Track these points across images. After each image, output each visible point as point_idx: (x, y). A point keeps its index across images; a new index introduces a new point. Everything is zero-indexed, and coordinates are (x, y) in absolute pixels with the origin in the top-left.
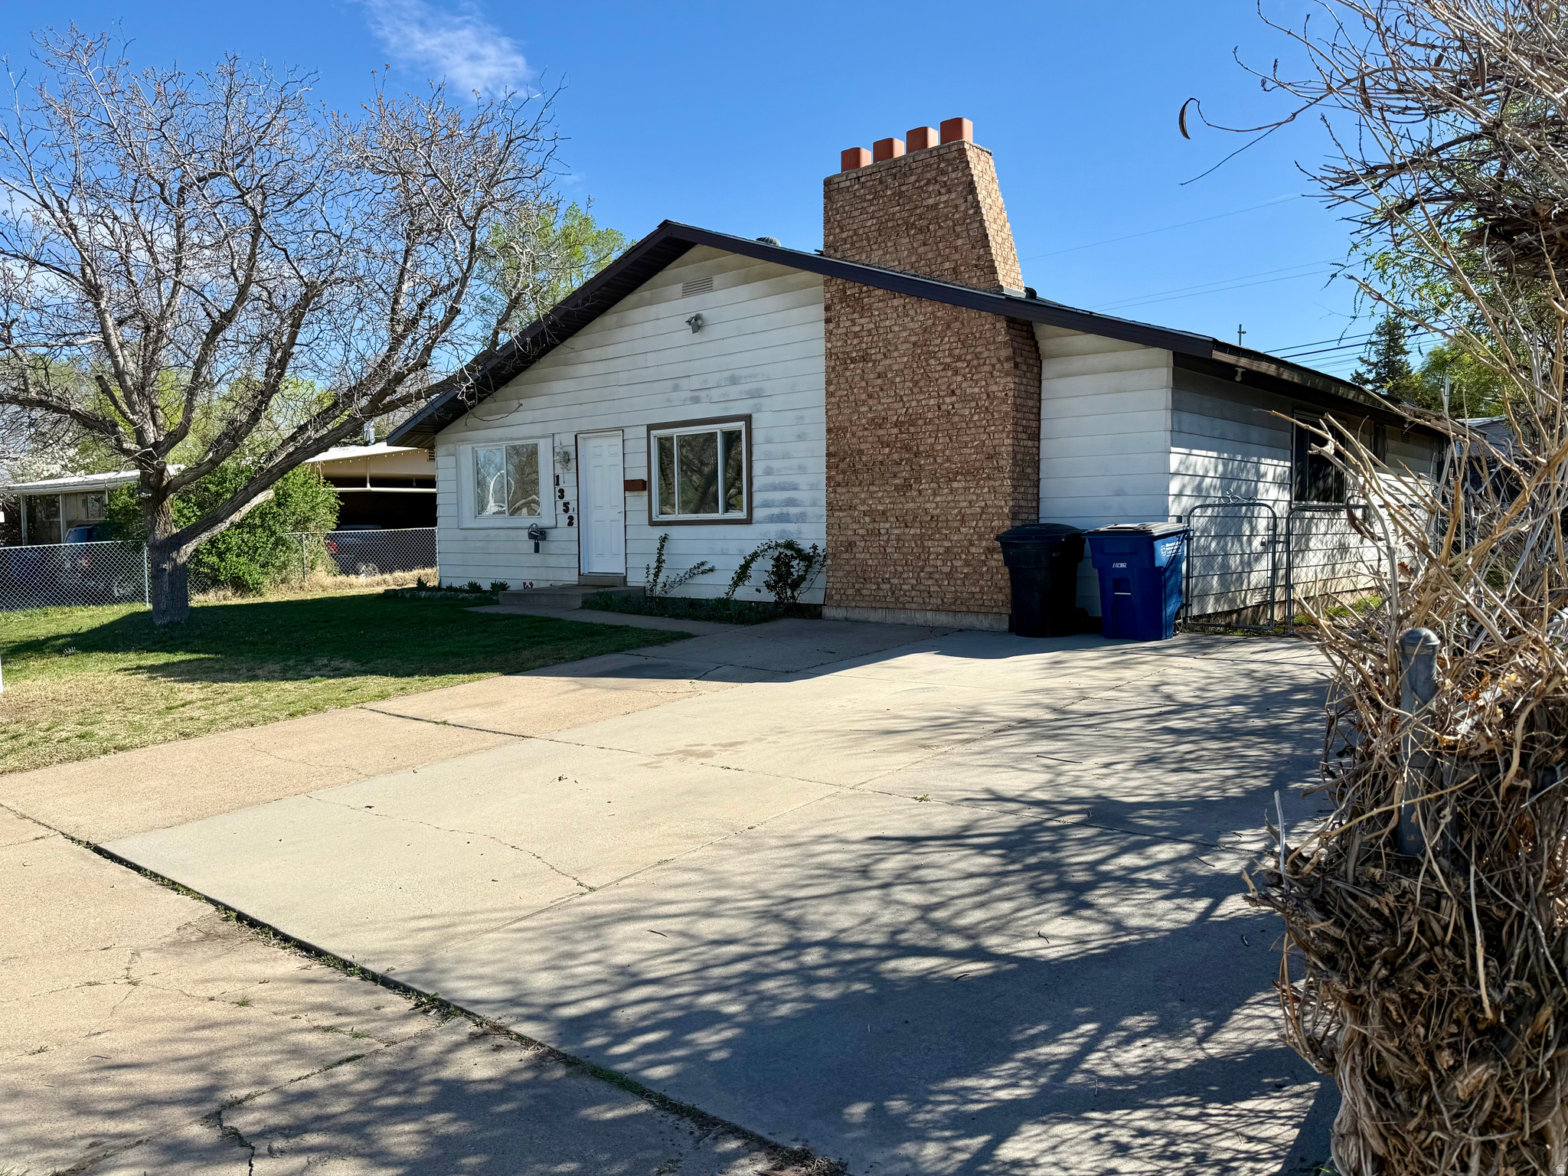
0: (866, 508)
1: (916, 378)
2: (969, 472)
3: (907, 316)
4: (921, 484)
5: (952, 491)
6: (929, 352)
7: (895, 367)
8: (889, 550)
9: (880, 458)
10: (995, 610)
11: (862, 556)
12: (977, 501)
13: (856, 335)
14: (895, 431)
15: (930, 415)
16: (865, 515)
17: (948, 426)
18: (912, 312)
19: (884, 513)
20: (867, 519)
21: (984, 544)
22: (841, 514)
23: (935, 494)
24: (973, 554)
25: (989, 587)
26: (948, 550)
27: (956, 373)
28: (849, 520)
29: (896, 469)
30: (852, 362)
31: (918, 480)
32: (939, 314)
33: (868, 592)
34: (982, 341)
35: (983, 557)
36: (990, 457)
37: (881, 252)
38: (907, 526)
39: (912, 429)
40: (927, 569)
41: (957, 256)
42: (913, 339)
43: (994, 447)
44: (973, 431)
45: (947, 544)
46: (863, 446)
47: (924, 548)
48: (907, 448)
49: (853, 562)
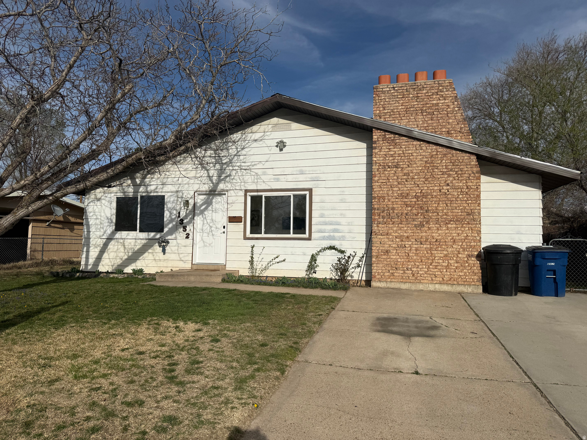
0: (397, 234)
1: (427, 177)
2: (457, 221)
3: (421, 149)
4: (430, 224)
5: (448, 229)
6: (434, 166)
7: (415, 171)
8: (410, 254)
9: (406, 212)
10: (473, 283)
11: (394, 257)
12: (462, 233)
13: (392, 156)
14: (415, 200)
15: (435, 194)
16: (396, 238)
17: (446, 199)
18: (424, 148)
19: (408, 237)
20: (397, 240)
21: (466, 253)
22: (381, 237)
23: (438, 230)
24: (460, 257)
25: (469, 273)
26: (446, 256)
27: (449, 175)
28: (386, 240)
29: (414, 217)
30: (389, 168)
31: (428, 222)
32: (439, 150)
33: (398, 275)
34: (463, 164)
35: (466, 259)
36: (469, 214)
37: (407, 121)
38: (421, 244)
39: (424, 200)
40: (434, 264)
41: (449, 127)
42: (425, 159)
43: (471, 210)
44: (459, 202)
45: (445, 252)
46: (395, 206)
47: (432, 254)
48: (421, 208)
49: (388, 260)
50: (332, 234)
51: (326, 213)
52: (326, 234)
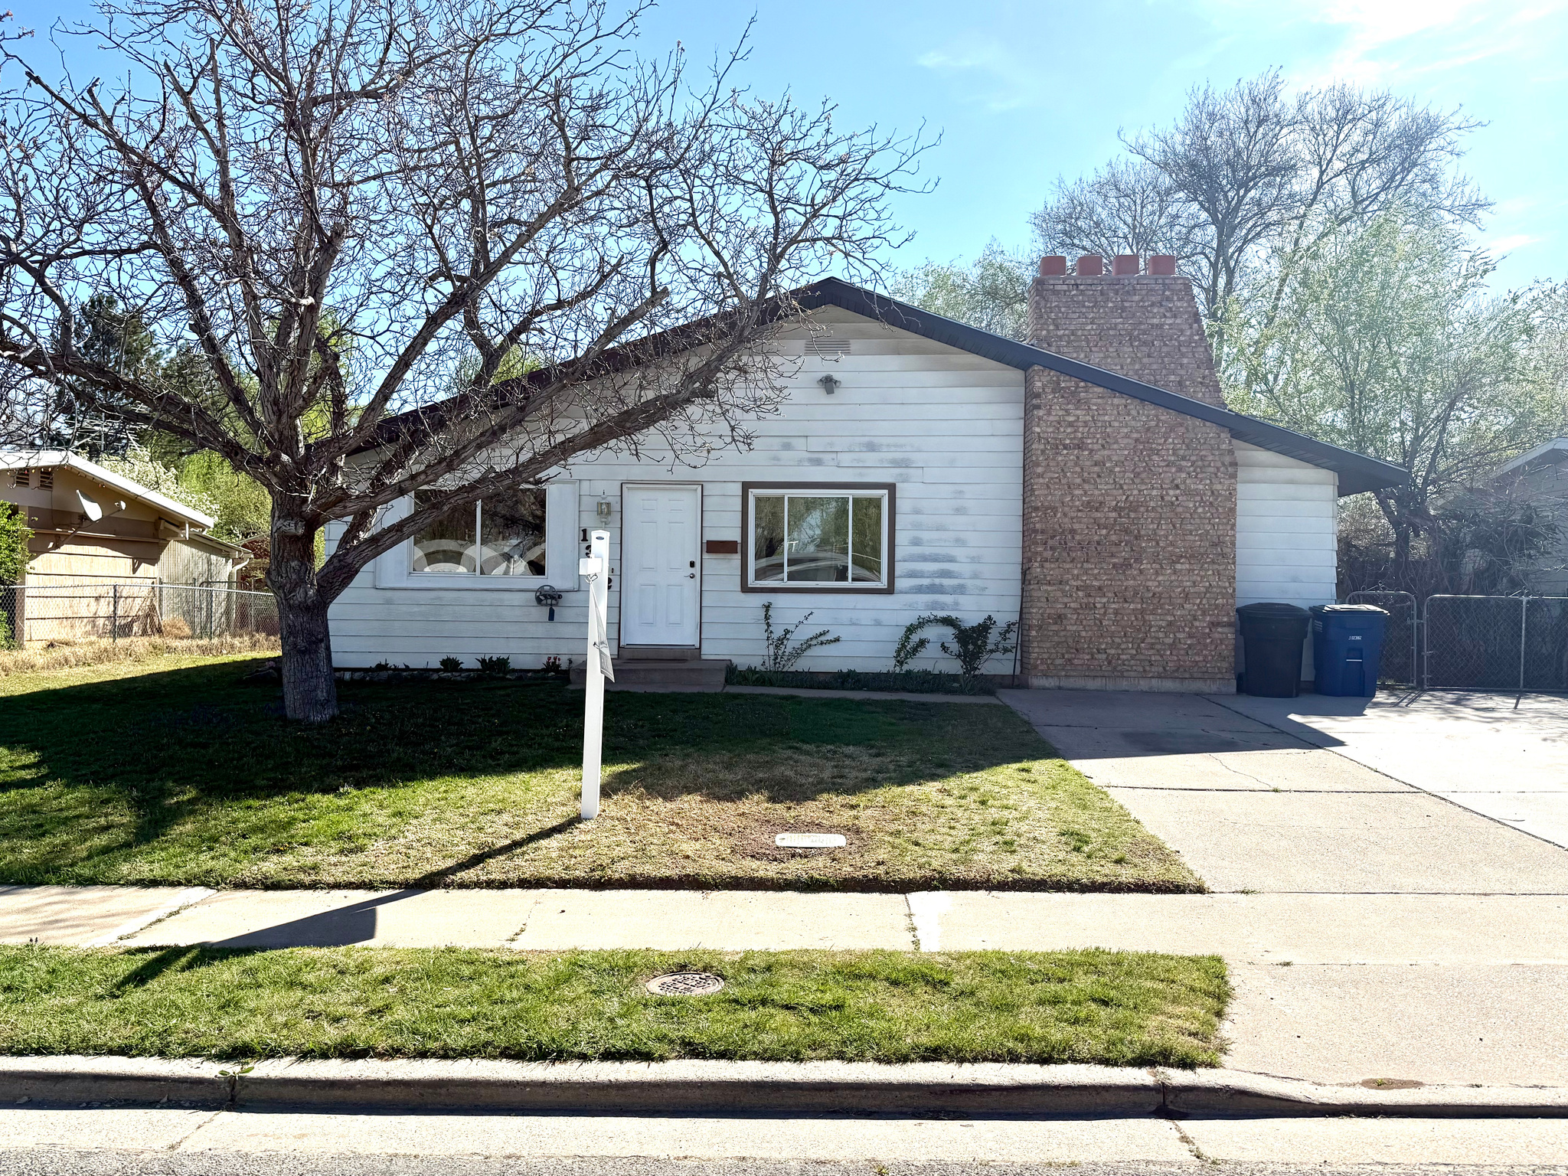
0: (1079, 583)
1: (1137, 470)
2: (1192, 556)
3: (1129, 415)
4: (1142, 564)
5: (1175, 572)
6: (1151, 449)
7: (1115, 458)
8: (1105, 623)
9: (1096, 538)
10: (1219, 676)
11: (1075, 628)
12: (1201, 581)
13: (1071, 424)
14: (1114, 515)
15: (1152, 504)
16: (1078, 589)
17: (1172, 515)
18: (1134, 412)
19: (1100, 588)
20: (1081, 594)
21: (1208, 618)
22: (1049, 588)
23: (1157, 573)
24: (1197, 627)
25: (1213, 656)
26: (1170, 624)
27: (1180, 469)
28: (1059, 594)
29: (1114, 549)
30: (1065, 448)
31: (1138, 560)
32: (1163, 418)
33: (1080, 662)
34: (1205, 446)
35: (1207, 630)
36: (1214, 545)
37: (1102, 355)
38: (1126, 602)
39: (1132, 515)
40: (1148, 640)
41: (1183, 372)
42: (1135, 435)
43: (1219, 537)
44: (1198, 521)
45: (1170, 618)
46: (1076, 526)
47: (1145, 621)
48: (1127, 531)
49: (1062, 633)
50: (937, 581)
51: (925, 535)
52: (926, 582)
